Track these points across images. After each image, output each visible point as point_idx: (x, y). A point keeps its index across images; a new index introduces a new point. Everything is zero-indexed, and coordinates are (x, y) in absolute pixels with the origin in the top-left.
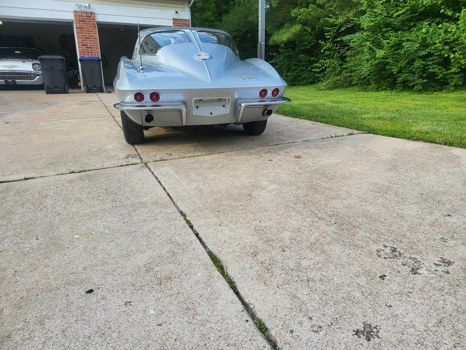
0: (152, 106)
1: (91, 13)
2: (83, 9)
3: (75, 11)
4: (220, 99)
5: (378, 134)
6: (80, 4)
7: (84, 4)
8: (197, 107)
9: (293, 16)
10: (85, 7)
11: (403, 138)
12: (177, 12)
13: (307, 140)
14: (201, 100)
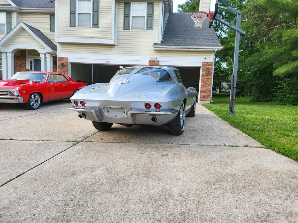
0: (82, 109)
1: (157, 61)
2: (153, 60)
3: (150, 61)
4: (122, 108)
5: (275, 151)
6: (153, 57)
7: (154, 57)
8: (108, 112)
9: (295, 56)
10: (155, 58)
11: (292, 159)
12: (205, 58)
13: (201, 144)
14: (110, 107)
